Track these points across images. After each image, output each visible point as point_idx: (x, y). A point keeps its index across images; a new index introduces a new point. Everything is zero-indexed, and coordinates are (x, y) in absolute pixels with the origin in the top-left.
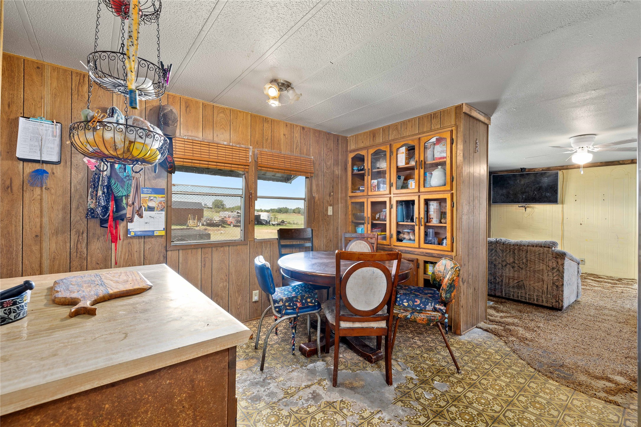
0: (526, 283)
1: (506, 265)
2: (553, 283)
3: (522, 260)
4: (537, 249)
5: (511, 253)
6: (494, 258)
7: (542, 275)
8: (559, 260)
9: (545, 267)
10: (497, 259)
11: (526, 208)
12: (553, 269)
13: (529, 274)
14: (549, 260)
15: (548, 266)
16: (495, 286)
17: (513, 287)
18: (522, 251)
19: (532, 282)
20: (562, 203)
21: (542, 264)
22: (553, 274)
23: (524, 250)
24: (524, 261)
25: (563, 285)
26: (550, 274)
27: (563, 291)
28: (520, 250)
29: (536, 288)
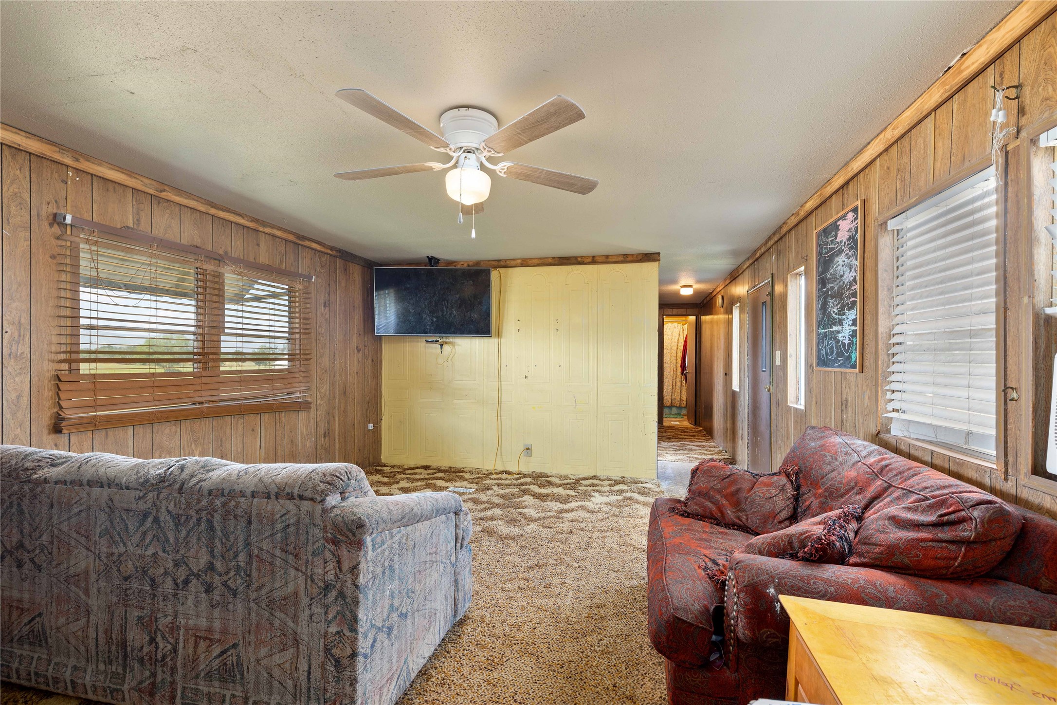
0: (248, 654)
1: (186, 582)
2: (327, 650)
3: (236, 556)
4: (276, 507)
5: (203, 525)
6: (150, 552)
7: (295, 619)
8: (344, 552)
9: (301, 580)
10: (161, 553)
11: (442, 345)
12: (327, 588)
13: (257, 615)
14: (314, 554)
15: (312, 581)
16: (153, 675)
17: (209, 676)
18: (235, 517)
19: (264, 651)
20: (499, 335)
21: (292, 572)
22: (326, 607)
23: (239, 511)
24: (242, 558)
25: (354, 655)
26: (318, 610)
27: (353, 682)
28: (227, 513)
29: (277, 673)
